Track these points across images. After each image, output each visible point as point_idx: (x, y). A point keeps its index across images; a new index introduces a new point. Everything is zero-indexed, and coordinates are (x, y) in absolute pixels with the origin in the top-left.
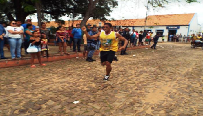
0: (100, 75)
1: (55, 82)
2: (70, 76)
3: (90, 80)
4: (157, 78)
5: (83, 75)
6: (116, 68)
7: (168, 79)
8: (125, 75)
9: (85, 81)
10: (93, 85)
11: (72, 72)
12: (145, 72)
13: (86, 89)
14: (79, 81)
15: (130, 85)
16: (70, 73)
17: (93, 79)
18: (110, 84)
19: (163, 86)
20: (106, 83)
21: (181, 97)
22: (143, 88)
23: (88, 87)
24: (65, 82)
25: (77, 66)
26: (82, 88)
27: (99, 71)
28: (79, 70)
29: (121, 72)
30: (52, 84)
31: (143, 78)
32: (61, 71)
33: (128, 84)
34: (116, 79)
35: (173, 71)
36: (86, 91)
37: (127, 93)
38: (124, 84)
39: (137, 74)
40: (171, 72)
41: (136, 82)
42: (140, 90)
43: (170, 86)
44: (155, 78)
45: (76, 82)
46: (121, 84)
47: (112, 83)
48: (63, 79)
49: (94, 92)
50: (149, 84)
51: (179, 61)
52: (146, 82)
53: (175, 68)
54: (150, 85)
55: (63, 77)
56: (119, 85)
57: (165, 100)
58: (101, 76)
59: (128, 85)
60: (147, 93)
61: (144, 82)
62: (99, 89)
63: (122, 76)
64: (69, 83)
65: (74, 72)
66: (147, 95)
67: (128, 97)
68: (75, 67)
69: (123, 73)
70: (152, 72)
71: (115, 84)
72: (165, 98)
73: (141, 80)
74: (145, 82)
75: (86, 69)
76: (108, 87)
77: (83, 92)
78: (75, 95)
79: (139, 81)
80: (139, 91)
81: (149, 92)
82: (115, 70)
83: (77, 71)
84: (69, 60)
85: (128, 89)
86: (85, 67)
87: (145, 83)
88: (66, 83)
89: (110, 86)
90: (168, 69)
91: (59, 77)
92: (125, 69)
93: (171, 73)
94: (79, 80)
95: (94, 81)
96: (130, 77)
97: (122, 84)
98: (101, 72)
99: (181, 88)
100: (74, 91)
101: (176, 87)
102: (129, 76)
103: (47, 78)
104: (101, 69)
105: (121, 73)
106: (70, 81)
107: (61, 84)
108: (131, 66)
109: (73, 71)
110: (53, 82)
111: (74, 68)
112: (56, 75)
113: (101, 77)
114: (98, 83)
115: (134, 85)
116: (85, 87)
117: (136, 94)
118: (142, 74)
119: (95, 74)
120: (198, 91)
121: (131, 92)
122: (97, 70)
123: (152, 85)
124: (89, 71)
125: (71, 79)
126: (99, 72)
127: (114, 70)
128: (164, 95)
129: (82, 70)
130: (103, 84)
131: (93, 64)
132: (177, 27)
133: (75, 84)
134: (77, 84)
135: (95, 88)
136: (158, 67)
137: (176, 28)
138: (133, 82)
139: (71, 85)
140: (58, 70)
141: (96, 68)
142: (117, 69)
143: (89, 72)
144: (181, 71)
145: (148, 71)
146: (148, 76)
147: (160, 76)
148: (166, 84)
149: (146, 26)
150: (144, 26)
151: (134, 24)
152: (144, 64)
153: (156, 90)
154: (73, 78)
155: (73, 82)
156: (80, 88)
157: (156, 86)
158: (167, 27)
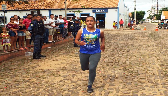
7: (150, 85)
35: (144, 72)
53: (142, 67)
90: (135, 69)
93: (144, 75)
144: (153, 71)
145: (116, 75)
146: (125, 83)
147: (137, 81)
148: (154, 91)
149: (67, 9)
150: (64, 9)
151: (51, 6)
152: (103, 66)
158: (93, 10)
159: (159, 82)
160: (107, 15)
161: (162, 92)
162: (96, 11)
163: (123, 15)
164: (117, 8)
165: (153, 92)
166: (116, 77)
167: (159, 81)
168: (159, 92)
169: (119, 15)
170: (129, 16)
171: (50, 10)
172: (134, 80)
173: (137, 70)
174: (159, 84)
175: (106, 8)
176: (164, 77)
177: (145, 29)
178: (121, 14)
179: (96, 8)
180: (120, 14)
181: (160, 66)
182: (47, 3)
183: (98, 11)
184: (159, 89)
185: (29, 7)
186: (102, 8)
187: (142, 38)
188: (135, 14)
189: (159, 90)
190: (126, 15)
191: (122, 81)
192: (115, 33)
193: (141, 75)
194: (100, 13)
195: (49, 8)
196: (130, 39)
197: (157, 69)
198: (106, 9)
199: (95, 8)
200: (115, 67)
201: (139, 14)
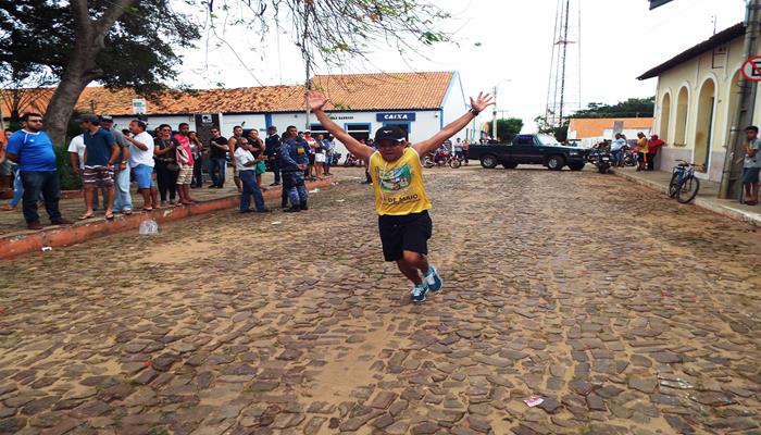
0: (143, 317)
2: (9, 343)
3: (101, 346)
4: (352, 304)
5: (67, 329)
6: (206, 281)
8: (243, 307)
9: (75, 353)
10: (113, 368)
11: (17, 322)
12: (313, 284)
13: (79, 390)
14: (51, 358)
16: (5, 325)
17: (111, 341)
18: (182, 353)
19: (370, 330)
20: (166, 351)
21: (423, 361)
22: (305, 350)
23: (86, 383)
25: (44, 290)
26: (61, 390)
27: (139, 299)
28: (53, 306)
29: (226, 294)
31: (304, 310)
33: (251, 341)
34: (208, 326)
36: (77, 401)
37: (249, 377)
38: (237, 342)
39: (284, 295)
42: (292, 359)
43: (391, 328)
44: (344, 305)
45: (32, 365)
47: (191, 347)
49: (114, 398)
50: (326, 331)
52: (313, 322)
54: (329, 333)
56: (219, 350)
57: (376, 382)
58: (145, 322)
60: (318, 369)
61: (307, 323)
62: (135, 383)
63: (230, 310)
65: (28, 321)
66: (318, 373)
67: (250, 397)
68: (36, 293)
69: (235, 296)
70: (336, 283)
71: (203, 348)
72: (375, 377)
73: (299, 317)
74: (313, 325)
75: (85, 299)
76: (176, 365)
77: (65, 408)
78: (28, 426)
79: (291, 323)
80: (290, 365)
81: (324, 363)
82: (206, 288)
83: (43, 314)
85: (252, 362)
86: (78, 288)
89: (185, 361)
93: (396, 279)
94: (49, 352)
95: (117, 350)
96: (259, 314)
97: (229, 346)
98: (148, 304)
99: (425, 328)
100: (22, 412)
101: (410, 329)
102: (254, 309)
104: (149, 292)
105: (225, 299)
106: (8, 363)
109: (20, 317)
111: (26, 302)
113: (148, 328)
114: (133, 357)
115: (274, 340)
116: (75, 383)
117: (279, 380)
118: (303, 292)
119: (120, 319)
120: (469, 334)
121: (261, 371)
122: (128, 298)
123: (334, 331)
124: (95, 307)
125: (9, 357)
126: (139, 306)
127: (202, 293)
128: (373, 366)
129: (65, 307)
130: (155, 356)
131: (116, 273)
133: (27, 377)
134: (40, 374)
135: (122, 378)
139: (13, 381)
141: (126, 291)
142: (212, 284)
143: (96, 311)
153: (347, 349)
154: (23, 349)
155: (22, 369)
156: (54, 390)
157: (349, 336)
161: (398, 322)
168: (388, 325)
189: (393, 319)
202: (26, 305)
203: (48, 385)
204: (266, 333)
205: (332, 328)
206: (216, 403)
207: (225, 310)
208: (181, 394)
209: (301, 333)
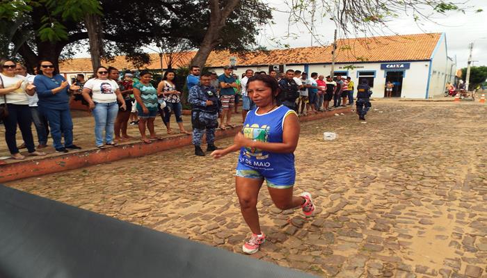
1: (170, 216)
2: (203, 198)
7: (435, 198)
8: (333, 191)
11: (202, 186)
12: (373, 179)
14: (229, 211)
15: (354, 216)
16: (196, 187)
22: (391, 225)
24: (196, 215)
30: (167, 223)
31: (376, 196)
32: (173, 184)
33: (349, 214)
35: (437, 175)
37: (359, 239)
38: (339, 214)
39: (357, 184)
40: (432, 178)
41: (366, 208)
42: (385, 231)
43: (450, 217)
45: (223, 213)
46: (331, 215)
48: (187, 206)
50: (400, 214)
51: (435, 148)
52: (387, 206)
53: (437, 166)
54: (402, 215)
55: (186, 200)
56: (330, 218)
59: (349, 217)
60: (409, 241)
61: (382, 206)
62: (286, 233)
63: (324, 191)
64: (207, 218)
65: (207, 186)
66: (410, 243)
67: (367, 253)
68: (204, 170)
69: (324, 183)
70: (390, 179)
71: (319, 215)
73: (374, 201)
74: (388, 208)
76: (306, 225)
79: (370, 205)
80: (384, 235)
81: (410, 237)
83: (214, 183)
84: (179, 151)
85: (356, 229)
87: (389, 211)
88: (198, 218)
89: (310, 223)
90: (422, 169)
91: (177, 202)
92: (323, 174)
93: (435, 181)
94: (227, 207)
95: (266, 210)
96: (346, 196)
97: (335, 216)
101: (466, 219)
102: (341, 192)
103: (148, 206)
105: (319, 185)
106: (208, 211)
107: (189, 223)
108: (332, 163)
110: (166, 216)
111: (201, 174)
112: (165, 196)
114: (278, 216)
115: (364, 216)
117: (382, 245)
121: (365, 236)
123: (405, 214)
125: (207, 206)
128: (451, 244)
129: (224, 180)
130: (291, 217)
132: (404, 64)
133: (221, 220)
134: (228, 220)
135: (277, 229)
136: (396, 165)
137: (402, 66)
138: (358, 208)
139: (215, 222)
140: (166, 181)
144: (456, 175)
145: (379, 175)
146: (386, 191)
147: (414, 189)
148: (437, 210)
149: (336, 63)
150: (331, 63)
151: (308, 59)
152: (362, 159)
153: (423, 228)
154: (211, 203)
155: (217, 215)
156: (241, 231)
157: (420, 219)
158: (382, 65)
159: (457, 195)
160: (407, 73)
161: (454, 213)
162: (387, 66)
163: (441, 74)
164: (430, 60)
165: (434, 212)
166: (377, 178)
167: (459, 193)
168: (446, 214)
169: (432, 73)
170: (456, 77)
171: (306, 66)
172: (408, 187)
173: (423, 170)
174: (456, 199)
175: (406, 61)
176: (472, 188)
177: (483, 101)
178: (437, 73)
179: (388, 62)
180: (434, 72)
181: (478, 167)
182: (303, 54)
183: (392, 66)
184: (451, 208)
185: (274, 61)
186: (398, 61)
187: (468, 116)
188: (468, 72)
189: (449, 210)
190: (448, 73)
191: (384, 187)
192: (417, 105)
193: (427, 180)
194: (395, 70)
195: (305, 62)
196: (442, 116)
197: (466, 173)
198: (407, 63)
199: (386, 62)
200: (383, 163)
201: (478, 72)
202: (201, 176)
203: (236, 227)
204: (357, 210)
205: (403, 212)
206: (345, 254)
207: (322, 191)
208: (319, 245)
209: (381, 213)
